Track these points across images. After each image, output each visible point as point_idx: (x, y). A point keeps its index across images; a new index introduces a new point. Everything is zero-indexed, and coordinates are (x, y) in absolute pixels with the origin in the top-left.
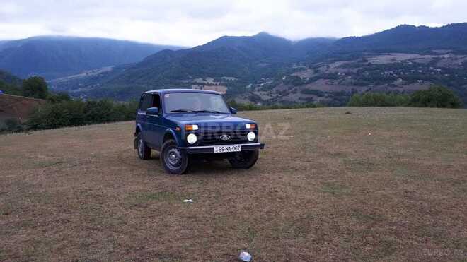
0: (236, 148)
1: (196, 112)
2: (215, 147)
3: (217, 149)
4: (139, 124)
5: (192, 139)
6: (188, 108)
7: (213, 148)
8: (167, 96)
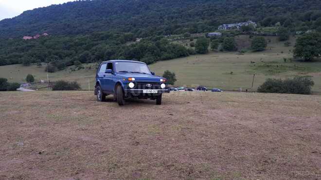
0: (155, 91)
1: (133, 73)
2: (144, 90)
3: (145, 91)
4: (99, 80)
5: (131, 85)
6: (129, 70)
7: (142, 91)
8: (117, 63)
